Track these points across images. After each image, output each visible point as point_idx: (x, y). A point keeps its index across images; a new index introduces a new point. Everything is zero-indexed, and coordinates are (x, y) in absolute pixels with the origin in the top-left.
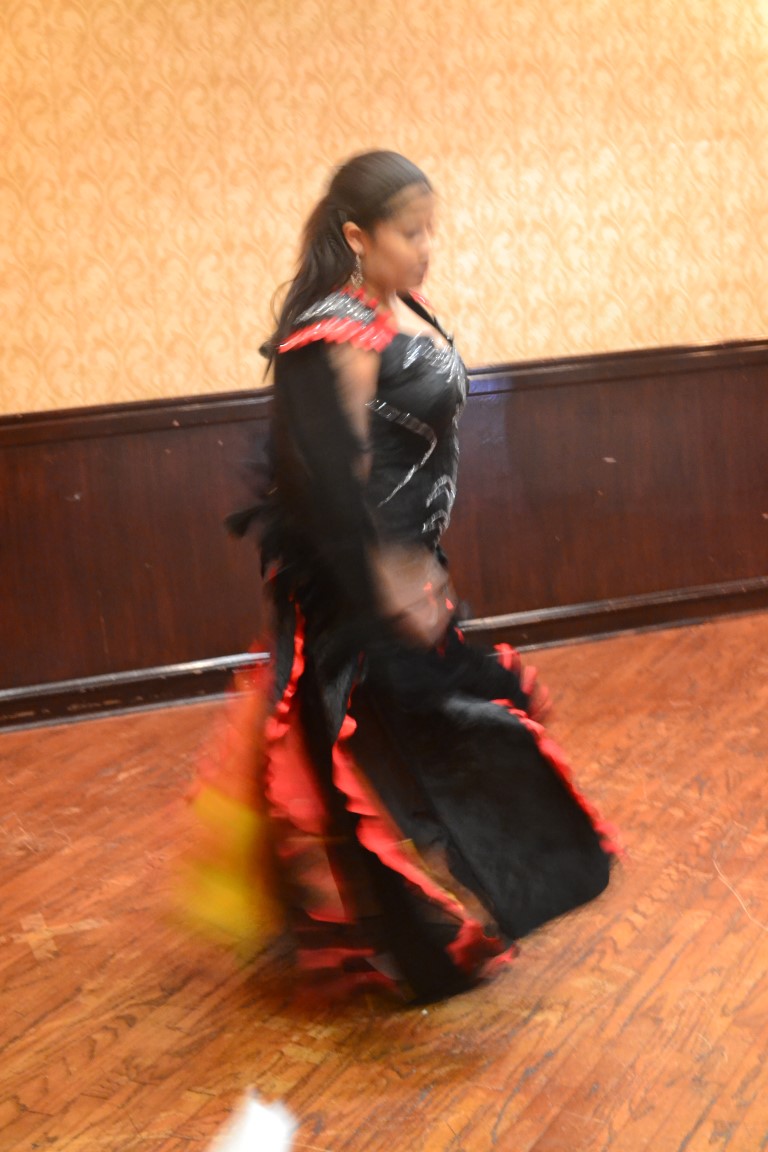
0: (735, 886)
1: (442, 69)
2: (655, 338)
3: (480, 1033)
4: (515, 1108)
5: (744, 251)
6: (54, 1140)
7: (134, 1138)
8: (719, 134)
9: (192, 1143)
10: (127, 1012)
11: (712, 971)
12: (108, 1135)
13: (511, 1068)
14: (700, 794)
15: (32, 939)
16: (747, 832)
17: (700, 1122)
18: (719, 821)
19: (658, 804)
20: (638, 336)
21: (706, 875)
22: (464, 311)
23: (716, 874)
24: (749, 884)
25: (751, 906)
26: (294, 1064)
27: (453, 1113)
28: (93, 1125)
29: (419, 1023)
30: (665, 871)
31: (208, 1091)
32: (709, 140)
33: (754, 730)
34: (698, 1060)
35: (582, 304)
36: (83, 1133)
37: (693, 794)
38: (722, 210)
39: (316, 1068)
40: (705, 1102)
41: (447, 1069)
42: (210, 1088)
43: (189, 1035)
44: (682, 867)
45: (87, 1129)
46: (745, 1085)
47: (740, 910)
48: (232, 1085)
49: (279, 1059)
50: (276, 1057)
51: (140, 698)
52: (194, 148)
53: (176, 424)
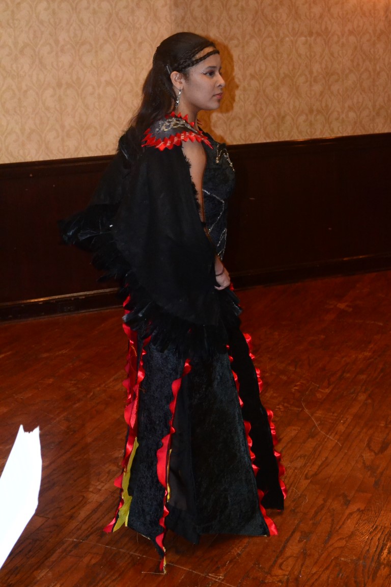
0: (312, 414)
2: (276, 138)
5: (322, 93)
8: (311, 34)
11: (301, 456)
14: (296, 369)
16: (319, 387)
17: (293, 532)
18: (304, 382)
19: (274, 373)
20: (268, 136)
21: (298, 409)
23: (303, 409)
24: (319, 414)
25: (319, 425)
26: (90, 503)
30: (278, 407)
32: (306, 37)
33: (323, 337)
34: (293, 501)
35: (240, 119)
37: (291, 368)
38: (311, 72)
39: (101, 505)
40: (296, 522)
44: (286, 404)
46: (316, 513)
47: (314, 426)
49: (82, 500)
50: (81, 499)
51: (11, 316)
52: (42, 33)
53: (31, 175)
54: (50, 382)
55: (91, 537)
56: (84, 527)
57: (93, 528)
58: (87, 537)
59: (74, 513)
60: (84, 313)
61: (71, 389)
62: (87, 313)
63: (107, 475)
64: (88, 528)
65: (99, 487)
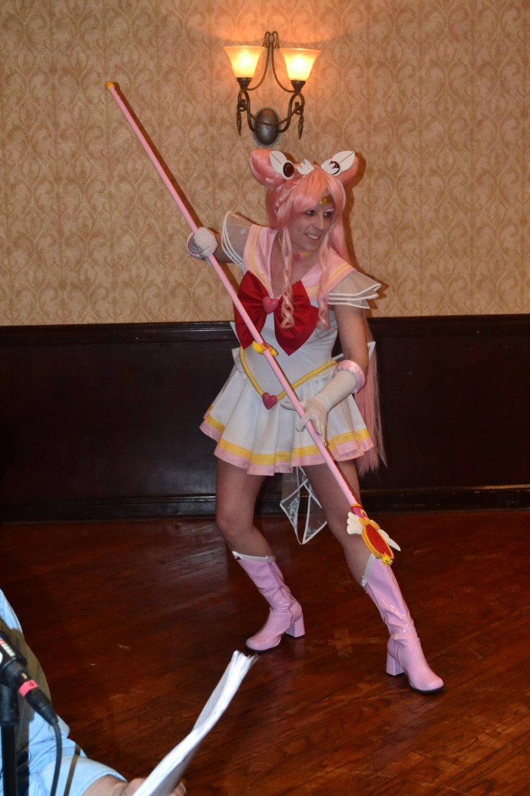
6: (325, 767)
7: (373, 774)
9: (408, 784)
10: (386, 697)
12: (358, 770)
15: (339, 644)
26: (483, 747)
28: (350, 762)
31: (425, 754)
36: (342, 766)
39: (496, 752)
42: (427, 752)
43: (421, 718)
45: (346, 764)
48: (441, 753)
49: (475, 742)
50: (472, 741)
51: (438, 505)
52: (507, 157)
53: (478, 332)
54: (469, 592)
55: (474, 790)
56: (469, 776)
57: (479, 779)
58: (471, 788)
59: (460, 756)
61: (492, 604)
63: (513, 716)
64: (473, 778)
65: (499, 730)
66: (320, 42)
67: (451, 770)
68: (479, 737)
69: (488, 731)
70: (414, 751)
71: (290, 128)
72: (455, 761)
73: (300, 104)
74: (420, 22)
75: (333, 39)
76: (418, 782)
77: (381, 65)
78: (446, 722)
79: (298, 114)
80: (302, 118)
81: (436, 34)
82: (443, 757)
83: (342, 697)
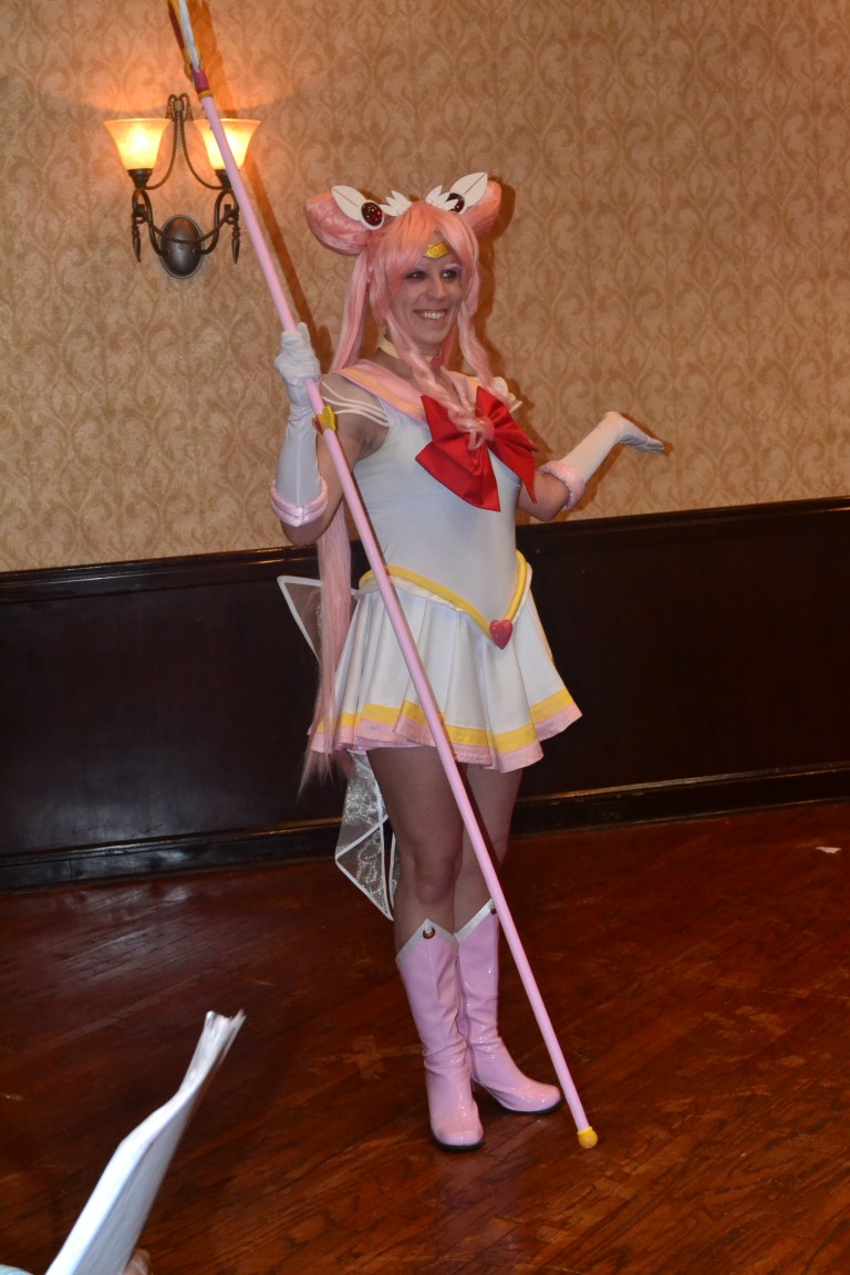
1: (820, 192)
3: (799, 1181)
4: (824, 1258)
6: (358, 1255)
7: (436, 1260)
9: (493, 1269)
12: (412, 1254)
13: (827, 1218)
15: (361, 1060)
22: (840, 440)
26: (604, 1198)
27: (761, 1258)
28: (397, 1244)
29: (737, 1166)
31: (514, 1219)
36: (387, 1251)
39: (626, 1204)
41: (760, 1214)
42: (518, 1216)
43: (502, 1163)
45: (392, 1247)
48: (540, 1215)
49: (590, 1193)
50: (587, 1190)
52: (563, 275)
54: (558, 959)
55: (596, 1268)
56: (587, 1246)
57: (602, 1249)
58: (591, 1265)
59: (570, 1217)
60: (641, 825)
61: (596, 975)
62: (647, 827)
63: (646, 1146)
64: (594, 1249)
65: (627, 1170)
66: (257, 108)
67: (558, 1238)
68: (597, 1184)
69: (609, 1173)
70: (496, 1216)
71: (218, 246)
72: (563, 1224)
73: (232, 207)
74: (412, 70)
75: (277, 102)
76: (508, 1264)
77: (356, 139)
78: (543, 1166)
79: (230, 223)
80: (237, 229)
81: (440, 88)
82: (543, 1222)
83: (375, 1143)
